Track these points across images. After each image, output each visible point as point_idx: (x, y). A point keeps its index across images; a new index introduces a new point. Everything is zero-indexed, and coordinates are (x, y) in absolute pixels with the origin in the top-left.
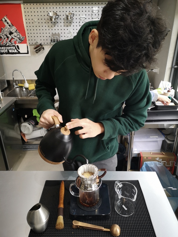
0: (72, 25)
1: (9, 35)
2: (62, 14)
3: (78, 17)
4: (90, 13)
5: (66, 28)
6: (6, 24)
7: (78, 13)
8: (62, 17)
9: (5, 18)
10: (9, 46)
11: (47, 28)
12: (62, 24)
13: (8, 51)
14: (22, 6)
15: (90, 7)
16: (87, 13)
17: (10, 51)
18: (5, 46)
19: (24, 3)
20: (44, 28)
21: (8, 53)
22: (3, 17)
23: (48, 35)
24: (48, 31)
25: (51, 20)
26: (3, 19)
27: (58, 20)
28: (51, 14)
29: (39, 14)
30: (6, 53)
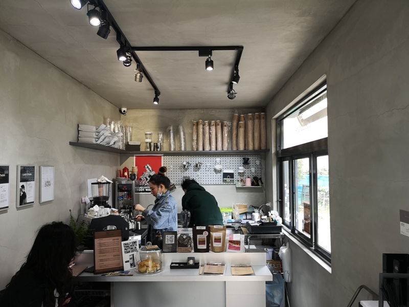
0: (200, 171)
1: (148, 178)
2: (192, 163)
3: (205, 165)
4: (214, 162)
5: (195, 172)
6: (147, 169)
7: (204, 162)
8: (192, 165)
9: (148, 165)
10: (146, 186)
11: (180, 172)
12: (192, 170)
13: (145, 190)
14: (162, 157)
15: (214, 158)
16: (212, 162)
17: (147, 190)
18: (143, 186)
19: (164, 156)
20: (178, 172)
21: (145, 191)
22: (146, 165)
23: (180, 177)
24: (180, 175)
25: (185, 167)
26: (146, 166)
27: (190, 167)
28: (185, 163)
29: (175, 163)
30: (143, 192)
